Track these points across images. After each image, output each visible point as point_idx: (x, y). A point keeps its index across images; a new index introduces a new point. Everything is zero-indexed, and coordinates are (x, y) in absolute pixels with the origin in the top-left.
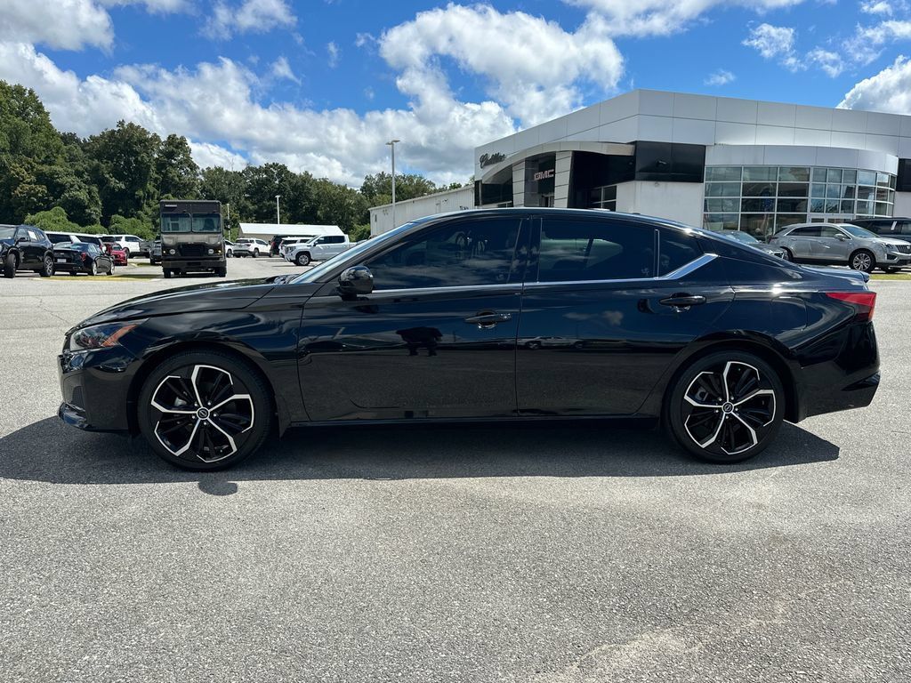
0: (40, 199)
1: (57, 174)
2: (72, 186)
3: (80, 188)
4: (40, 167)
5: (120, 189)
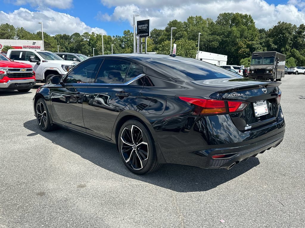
0: (247, 54)
1: (254, 44)
2: (258, 48)
3: (261, 49)
4: (248, 42)
5: (275, 48)
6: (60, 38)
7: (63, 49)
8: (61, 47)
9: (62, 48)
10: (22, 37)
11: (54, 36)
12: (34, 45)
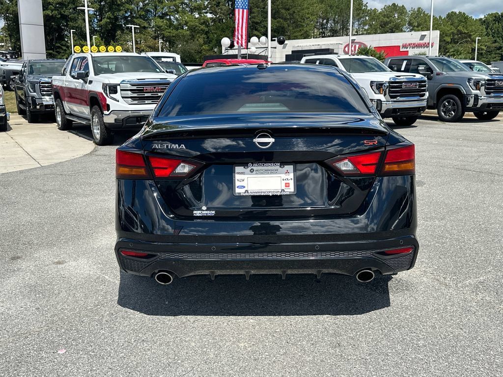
6: (494, 20)
7: (496, 44)
8: (493, 39)
9: (495, 42)
10: (417, 27)
11: (482, 17)
12: (422, 42)
